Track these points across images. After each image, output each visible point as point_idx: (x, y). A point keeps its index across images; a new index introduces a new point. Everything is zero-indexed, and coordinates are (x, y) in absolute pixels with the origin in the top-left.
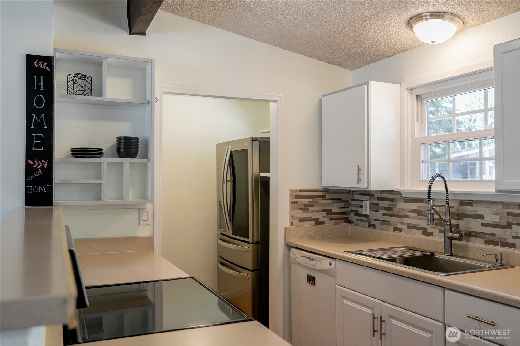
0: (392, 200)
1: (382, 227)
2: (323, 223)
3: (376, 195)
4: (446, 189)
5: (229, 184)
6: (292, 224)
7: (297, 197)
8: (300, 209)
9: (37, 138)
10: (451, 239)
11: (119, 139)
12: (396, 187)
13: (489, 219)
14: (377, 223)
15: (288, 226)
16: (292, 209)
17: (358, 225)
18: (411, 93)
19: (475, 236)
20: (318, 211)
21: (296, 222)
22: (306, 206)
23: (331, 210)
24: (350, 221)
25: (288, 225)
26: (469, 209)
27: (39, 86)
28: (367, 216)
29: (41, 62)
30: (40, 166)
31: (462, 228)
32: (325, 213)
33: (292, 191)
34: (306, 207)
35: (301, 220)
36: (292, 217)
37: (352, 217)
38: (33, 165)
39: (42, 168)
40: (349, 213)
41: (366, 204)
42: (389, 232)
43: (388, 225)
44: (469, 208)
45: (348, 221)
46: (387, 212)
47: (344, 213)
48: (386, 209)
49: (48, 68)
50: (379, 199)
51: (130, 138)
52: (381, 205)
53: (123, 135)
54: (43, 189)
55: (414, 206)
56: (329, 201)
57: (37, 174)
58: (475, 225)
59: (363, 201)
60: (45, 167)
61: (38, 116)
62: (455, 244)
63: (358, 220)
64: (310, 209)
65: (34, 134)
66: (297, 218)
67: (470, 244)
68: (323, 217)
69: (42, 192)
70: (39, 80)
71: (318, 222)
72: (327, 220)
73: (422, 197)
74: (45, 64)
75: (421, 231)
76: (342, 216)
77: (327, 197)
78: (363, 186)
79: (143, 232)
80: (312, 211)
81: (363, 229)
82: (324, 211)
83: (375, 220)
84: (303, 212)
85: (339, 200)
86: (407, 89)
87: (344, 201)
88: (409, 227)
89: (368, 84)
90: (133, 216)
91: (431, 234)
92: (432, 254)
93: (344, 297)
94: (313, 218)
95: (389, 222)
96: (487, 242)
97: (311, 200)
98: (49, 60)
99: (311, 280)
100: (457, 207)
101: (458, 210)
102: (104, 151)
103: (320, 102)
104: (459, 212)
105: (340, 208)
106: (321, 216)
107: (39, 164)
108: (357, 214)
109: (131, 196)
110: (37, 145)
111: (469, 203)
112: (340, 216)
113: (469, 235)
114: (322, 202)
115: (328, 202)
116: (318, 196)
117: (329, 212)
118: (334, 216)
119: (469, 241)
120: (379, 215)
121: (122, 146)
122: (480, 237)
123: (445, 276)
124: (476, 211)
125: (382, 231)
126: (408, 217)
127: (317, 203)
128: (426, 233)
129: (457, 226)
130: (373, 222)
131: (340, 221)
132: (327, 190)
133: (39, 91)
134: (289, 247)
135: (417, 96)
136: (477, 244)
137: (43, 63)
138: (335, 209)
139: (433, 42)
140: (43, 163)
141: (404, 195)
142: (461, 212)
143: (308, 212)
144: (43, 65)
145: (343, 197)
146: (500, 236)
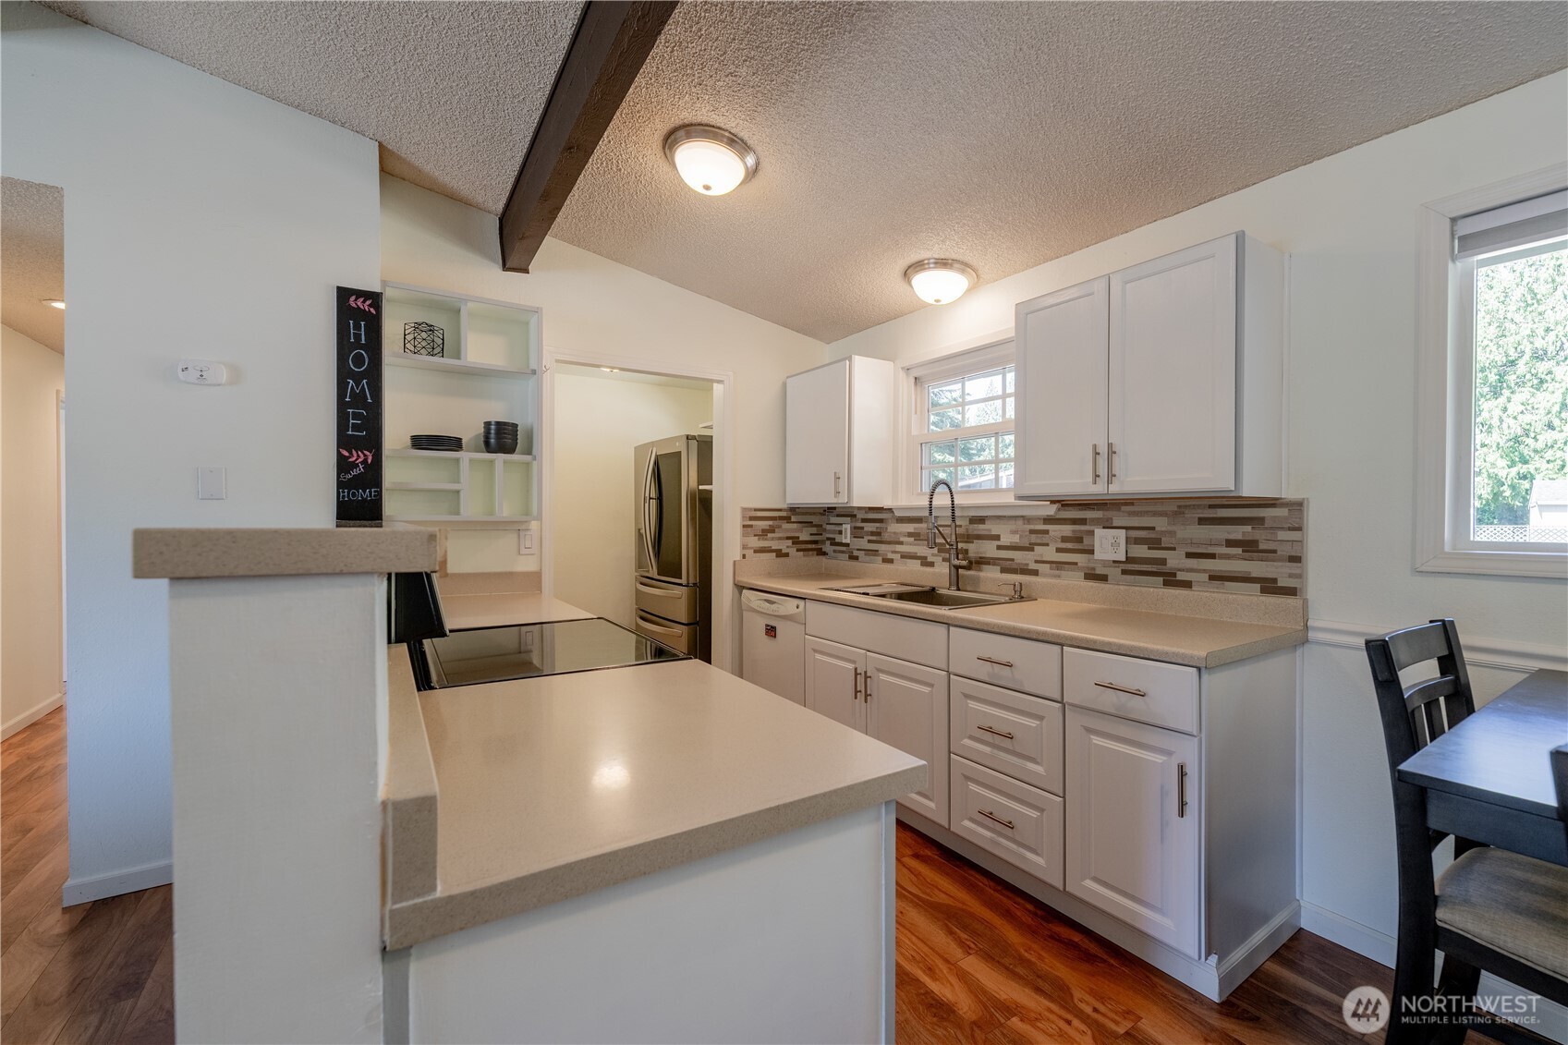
0: (881, 521)
1: (868, 558)
2: (787, 555)
3: (861, 515)
4: (952, 501)
5: (653, 503)
6: (744, 556)
7: (752, 518)
8: (755, 536)
9: (356, 416)
10: (957, 568)
11: (488, 424)
12: (887, 504)
13: (1005, 540)
14: (861, 554)
15: (739, 559)
16: (744, 535)
17: (835, 558)
18: (907, 375)
19: (989, 563)
20: (780, 539)
21: (749, 553)
22: (763, 531)
23: (798, 538)
24: (825, 554)
25: (738, 557)
26: (981, 529)
27: (358, 337)
28: (847, 545)
29: (362, 299)
30: (360, 460)
31: (972, 554)
32: (790, 541)
33: (744, 510)
34: (764, 533)
35: (755, 551)
36: (744, 547)
37: (827, 547)
38: (349, 457)
39: (365, 462)
40: (823, 542)
41: (846, 529)
42: (877, 565)
43: (875, 555)
44: (981, 526)
45: (822, 553)
46: (874, 538)
47: (815, 542)
48: (872, 533)
49: (372, 310)
50: (864, 520)
51: (505, 424)
52: (866, 529)
53: (493, 419)
54: (367, 494)
55: (910, 528)
56: (795, 525)
57: (355, 472)
58: (989, 549)
59: (841, 524)
60: (369, 461)
61: (358, 383)
62: (963, 576)
63: (835, 551)
64: (769, 535)
65: (351, 411)
66: (751, 548)
67: (982, 574)
68: (788, 547)
69: (364, 500)
70: (357, 327)
71: (779, 554)
72: (792, 551)
73: (920, 514)
74: (368, 302)
75: (919, 561)
76: (814, 546)
77: (793, 519)
78: (841, 500)
79: (525, 565)
80: (773, 539)
81: (843, 562)
82: (788, 538)
83: (858, 550)
84: (759, 539)
85: (810, 524)
86: (903, 368)
87: (816, 526)
88: (902, 557)
89: (850, 359)
90: (507, 541)
91: (932, 564)
92: (933, 589)
93: (815, 651)
94: (773, 548)
95: (878, 551)
96: (1003, 570)
97: (771, 523)
98: (375, 298)
99: (771, 631)
100: (966, 525)
101: (967, 530)
102: (464, 441)
103: (785, 385)
104: (968, 532)
105: (811, 534)
106: (784, 546)
107: (358, 456)
108: (833, 543)
109: (506, 510)
110: (355, 427)
111: (981, 520)
112: (810, 546)
113: (980, 562)
114: (786, 526)
115: (795, 526)
116: (781, 518)
117: (795, 541)
118: (803, 546)
119: (980, 570)
120: (863, 543)
121: (492, 436)
122: (994, 565)
123: (948, 610)
124: (990, 530)
125: (867, 565)
126: (901, 543)
127: (780, 527)
128: (926, 563)
129: (966, 551)
130: (856, 553)
131: (811, 553)
132: (793, 510)
133: (358, 344)
134: (740, 588)
135: (916, 378)
136: (990, 574)
137: (364, 302)
138: (804, 536)
139: (937, 300)
140: (365, 455)
141: (898, 514)
142: (970, 532)
143: (766, 540)
144: (365, 306)
145: (815, 519)
146: (1019, 561)
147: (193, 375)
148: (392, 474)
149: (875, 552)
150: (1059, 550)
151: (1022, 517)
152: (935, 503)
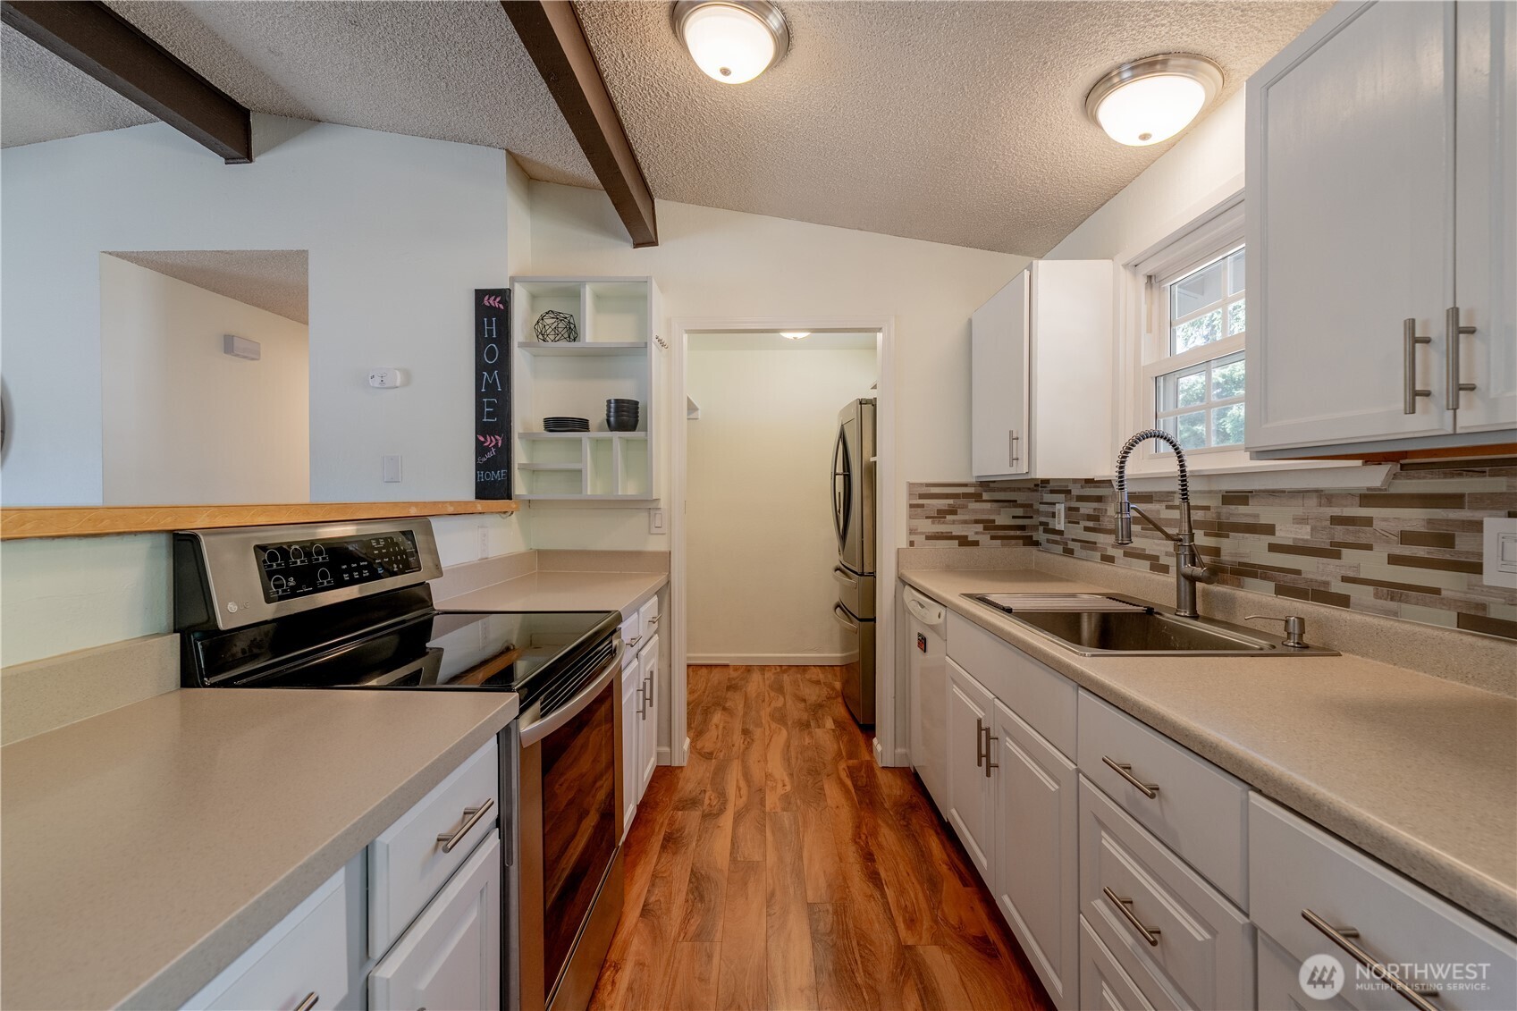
0: (1099, 499)
1: (1084, 553)
2: (976, 543)
3: (1076, 491)
4: (1182, 466)
6: (912, 544)
7: (922, 496)
8: (927, 518)
9: (490, 404)
10: (1192, 580)
11: (609, 402)
12: (1103, 472)
13: (1285, 534)
14: (1075, 546)
15: (905, 547)
16: (911, 517)
17: (1047, 551)
18: (1135, 274)
19: (1254, 575)
20: (965, 522)
21: (919, 539)
22: (939, 511)
23: (994, 521)
24: (1037, 544)
25: (904, 544)
26: (1241, 513)
27: (490, 332)
28: (1061, 533)
29: (493, 298)
30: (493, 444)
31: (1226, 557)
32: (981, 525)
33: (911, 485)
34: (941, 514)
35: (928, 538)
36: (912, 531)
37: (1040, 535)
38: (485, 442)
39: (495, 446)
40: (1035, 528)
41: (1059, 510)
42: (1095, 566)
43: (1093, 549)
44: (1242, 509)
45: (1031, 542)
46: (1091, 524)
47: (1022, 528)
48: (1089, 518)
49: (501, 306)
50: (1081, 498)
51: (623, 401)
52: (1082, 511)
53: (613, 397)
54: (498, 475)
56: (989, 504)
57: (489, 455)
58: (1253, 549)
59: (1054, 504)
60: (500, 445)
61: (490, 374)
62: (1206, 594)
63: (1048, 541)
64: (949, 517)
65: (485, 400)
66: (922, 533)
67: (1240, 594)
68: (977, 533)
69: (495, 480)
70: (490, 324)
71: (964, 541)
72: (985, 539)
73: (1150, 490)
74: (498, 299)
75: (1149, 564)
76: (1018, 533)
77: (985, 496)
78: (1021, 469)
79: (656, 544)
80: (954, 522)
81: (1055, 559)
82: (977, 522)
83: (1073, 540)
84: (933, 523)
85: (1013, 503)
86: (1126, 266)
87: (1022, 506)
88: (1127, 555)
89: (1032, 267)
90: (640, 520)
91: (1162, 569)
92: (1150, 611)
93: (955, 682)
94: (954, 534)
95: (1095, 543)
96: (1281, 590)
97: (951, 501)
98: (504, 295)
99: (923, 642)
100: (1217, 507)
101: (1219, 515)
102: (590, 423)
104: (1219, 519)
105: (1014, 517)
106: (971, 532)
107: (491, 441)
108: (1048, 530)
109: (629, 489)
110: (490, 415)
111: (1240, 498)
112: (1012, 533)
113: (1244, 571)
114: (973, 505)
115: (988, 506)
116: (966, 496)
117: (989, 525)
118: (1001, 533)
119: (1240, 586)
120: (1078, 531)
121: (612, 414)
122: (1265, 578)
123: (1093, 656)
124: (1257, 516)
125: (1085, 562)
127: (964, 507)
128: (1154, 565)
129: (1216, 552)
130: (1071, 545)
131: (1013, 542)
132: (986, 485)
133: (491, 340)
134: (903, 581)
135: (1150, 277)
136: (1256, 597)
137: (495, 300)
138: (1003, 518)
139: (1144, 137)
140: (496, 440)
142: (1224, 519)
143: (944, 523)
144: (493, 302)
145: (1021, 497)
146: (1310, 576)
147: (376, 382)
148: (520, 455)
149: (1090, 545)
150: (1394, 560)
151: (1318, 492)
152: (1128, 471)
